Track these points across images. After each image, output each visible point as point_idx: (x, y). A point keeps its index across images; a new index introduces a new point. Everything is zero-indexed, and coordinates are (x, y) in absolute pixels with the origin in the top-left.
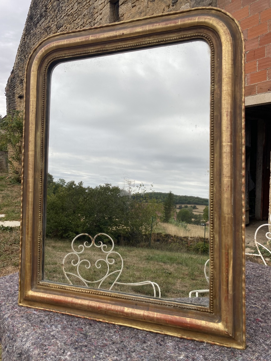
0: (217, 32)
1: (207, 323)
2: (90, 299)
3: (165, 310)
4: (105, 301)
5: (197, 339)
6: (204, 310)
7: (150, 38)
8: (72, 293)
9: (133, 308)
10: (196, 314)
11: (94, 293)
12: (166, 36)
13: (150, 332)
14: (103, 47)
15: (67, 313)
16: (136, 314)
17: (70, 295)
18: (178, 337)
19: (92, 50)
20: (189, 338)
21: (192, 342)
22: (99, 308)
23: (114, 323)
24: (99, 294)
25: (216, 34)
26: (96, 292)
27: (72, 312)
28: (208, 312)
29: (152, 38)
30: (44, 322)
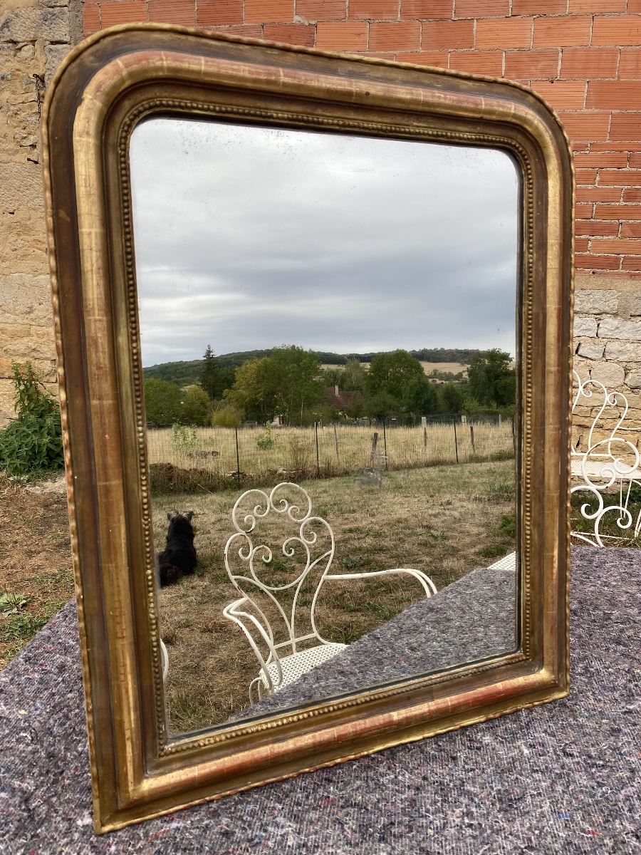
1: (526, 677)
2: (312, 728)
3: (459, 687)
4: (347, 718)
5: (508, 711)
6: (517, 660)
7: (420, 122)
8: (263, 736)
9: (405, 707)
10: (507, 670)
11: (319, 713)
12: (452, 127)
13: (437, 736)
14: (309, 110)
15: (252, 785)
16: (416, 716)
17: (259, 742)
18: (482, 723)
19: (279, 111)
20: (498, 715)
21: (505, 720)
22: (340, 738)
23: (366, 753)
24: (331, 709)
25: (536, 150)
26: (323, 708)
27: (264, 776)
28: (523, 660)
29: (424, 122)
30: (233, 833)
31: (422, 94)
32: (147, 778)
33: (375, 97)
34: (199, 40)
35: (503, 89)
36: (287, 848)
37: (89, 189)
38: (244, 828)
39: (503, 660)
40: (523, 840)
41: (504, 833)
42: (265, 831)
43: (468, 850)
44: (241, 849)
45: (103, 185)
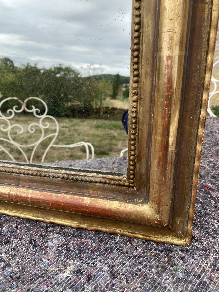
1: (122, 204)
3: (46, 186)
5: (104, 229)
6: (117, 182)
10: (103, 189)
13: (27, 219)
18: (71, 227)
20: (90, 228)
28: (124, 185)
39: (98, 177)
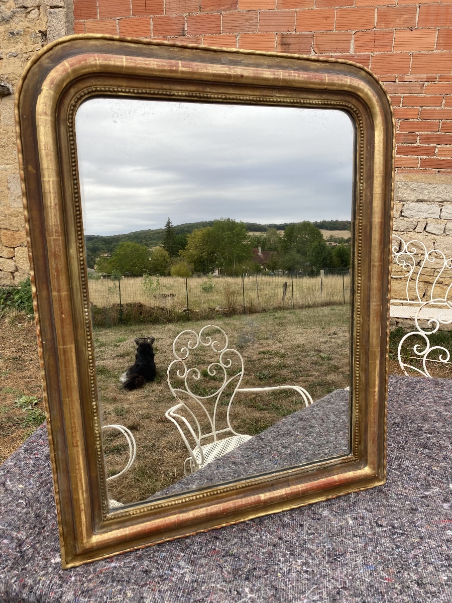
0: (369, 108)
1: (355, 472)
2: (206, 504)
3: (307, 478)
4: (229, 498)
5: (342, 494)
6: (349, 460)
7: (281, 94)
8: (172, 509)
9: (270, 491)
10: (342, 467)
11: (211, 495)
12: (304, 96)
13: (292, 509)
14: (201, 89)
15: (166, 540)
16: (277, 497)
17: (170, 512)
18: (323, 501)
20: (334, 497)
21: (339, 500)
22: (224, 510)
23: (242, 520)
24: (219, 492)
25: (366, 110)
26: (213, 491)
27: (173, 534)
28: (353, 460)
29: (284, 94)
30: (151, 571)
31: (282, 74)
32: (95, 535)
33: (247, 78)
34: (122, 44)
35: (342, 67)
36: (184, 583)
37: (47, 151)
38: (158, 568)
39: (338, 461)
40: (341, 582)
41: (329, 578)
42: (171, 571)
43: (303, 588)
44: (155, 582)
45: (57, 148)
